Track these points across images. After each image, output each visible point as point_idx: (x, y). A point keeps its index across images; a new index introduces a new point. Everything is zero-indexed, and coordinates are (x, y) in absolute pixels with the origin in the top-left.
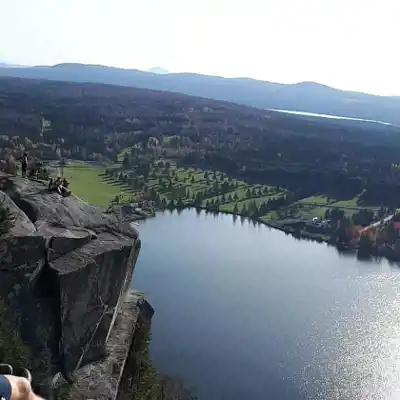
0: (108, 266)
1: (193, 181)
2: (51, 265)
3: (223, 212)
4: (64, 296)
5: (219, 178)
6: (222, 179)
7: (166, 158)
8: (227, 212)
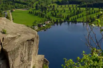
0: (26, 46)
1: (65, 11)
2: (4, 48)
3: (78, 22)
4: (10, 59)
5: (75, 9)
6: (76, 9)
7: (53, 3)
8: (80, 22)
